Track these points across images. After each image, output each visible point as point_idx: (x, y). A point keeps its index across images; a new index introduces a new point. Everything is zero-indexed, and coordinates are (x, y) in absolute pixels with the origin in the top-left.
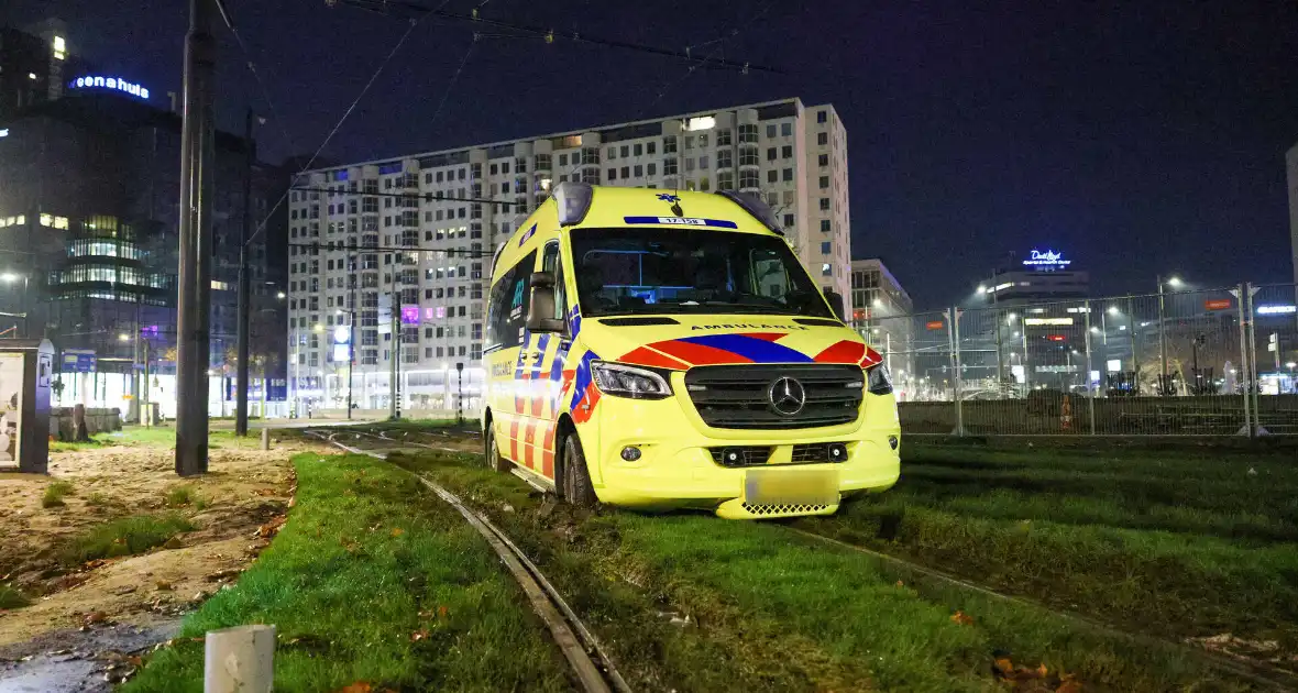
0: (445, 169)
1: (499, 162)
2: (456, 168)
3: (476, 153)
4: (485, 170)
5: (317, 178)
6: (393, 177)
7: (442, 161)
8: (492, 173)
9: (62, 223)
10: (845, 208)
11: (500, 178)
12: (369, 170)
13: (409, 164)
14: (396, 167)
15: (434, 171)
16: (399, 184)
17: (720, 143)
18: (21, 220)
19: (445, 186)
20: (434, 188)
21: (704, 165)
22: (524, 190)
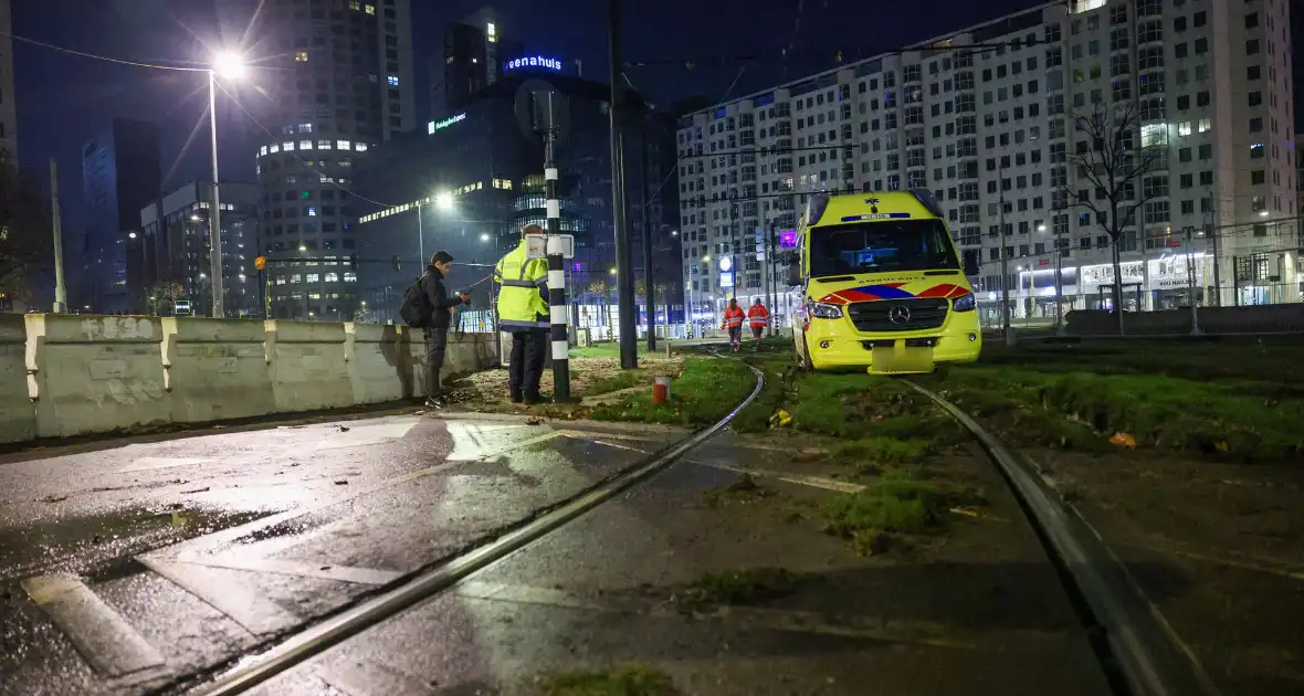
0: (814, 94)
1: (867, 79)
2: (825, 91)
3: (844, 75)
4: (854, 89)
5: (699, 118)
6: (767, 108)
7: (811, 87)
8: (860, 92)
9: (507, 185)
10: (1284, 74)
11: (868, 96)
12: (745, 106)
13: (781, 94)
14: (769, 98)
15: (804, 97)
16: (772, 114)
17: (1113, 21)
18: (480, 186)
19: (815, 111)
20: (805, 113)
21: (1094, 49)
22: (893, 104)
